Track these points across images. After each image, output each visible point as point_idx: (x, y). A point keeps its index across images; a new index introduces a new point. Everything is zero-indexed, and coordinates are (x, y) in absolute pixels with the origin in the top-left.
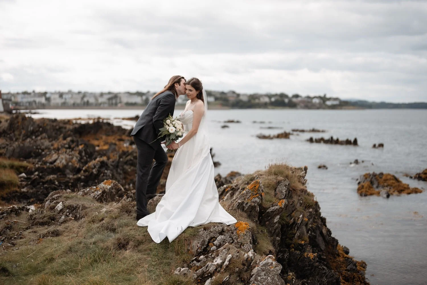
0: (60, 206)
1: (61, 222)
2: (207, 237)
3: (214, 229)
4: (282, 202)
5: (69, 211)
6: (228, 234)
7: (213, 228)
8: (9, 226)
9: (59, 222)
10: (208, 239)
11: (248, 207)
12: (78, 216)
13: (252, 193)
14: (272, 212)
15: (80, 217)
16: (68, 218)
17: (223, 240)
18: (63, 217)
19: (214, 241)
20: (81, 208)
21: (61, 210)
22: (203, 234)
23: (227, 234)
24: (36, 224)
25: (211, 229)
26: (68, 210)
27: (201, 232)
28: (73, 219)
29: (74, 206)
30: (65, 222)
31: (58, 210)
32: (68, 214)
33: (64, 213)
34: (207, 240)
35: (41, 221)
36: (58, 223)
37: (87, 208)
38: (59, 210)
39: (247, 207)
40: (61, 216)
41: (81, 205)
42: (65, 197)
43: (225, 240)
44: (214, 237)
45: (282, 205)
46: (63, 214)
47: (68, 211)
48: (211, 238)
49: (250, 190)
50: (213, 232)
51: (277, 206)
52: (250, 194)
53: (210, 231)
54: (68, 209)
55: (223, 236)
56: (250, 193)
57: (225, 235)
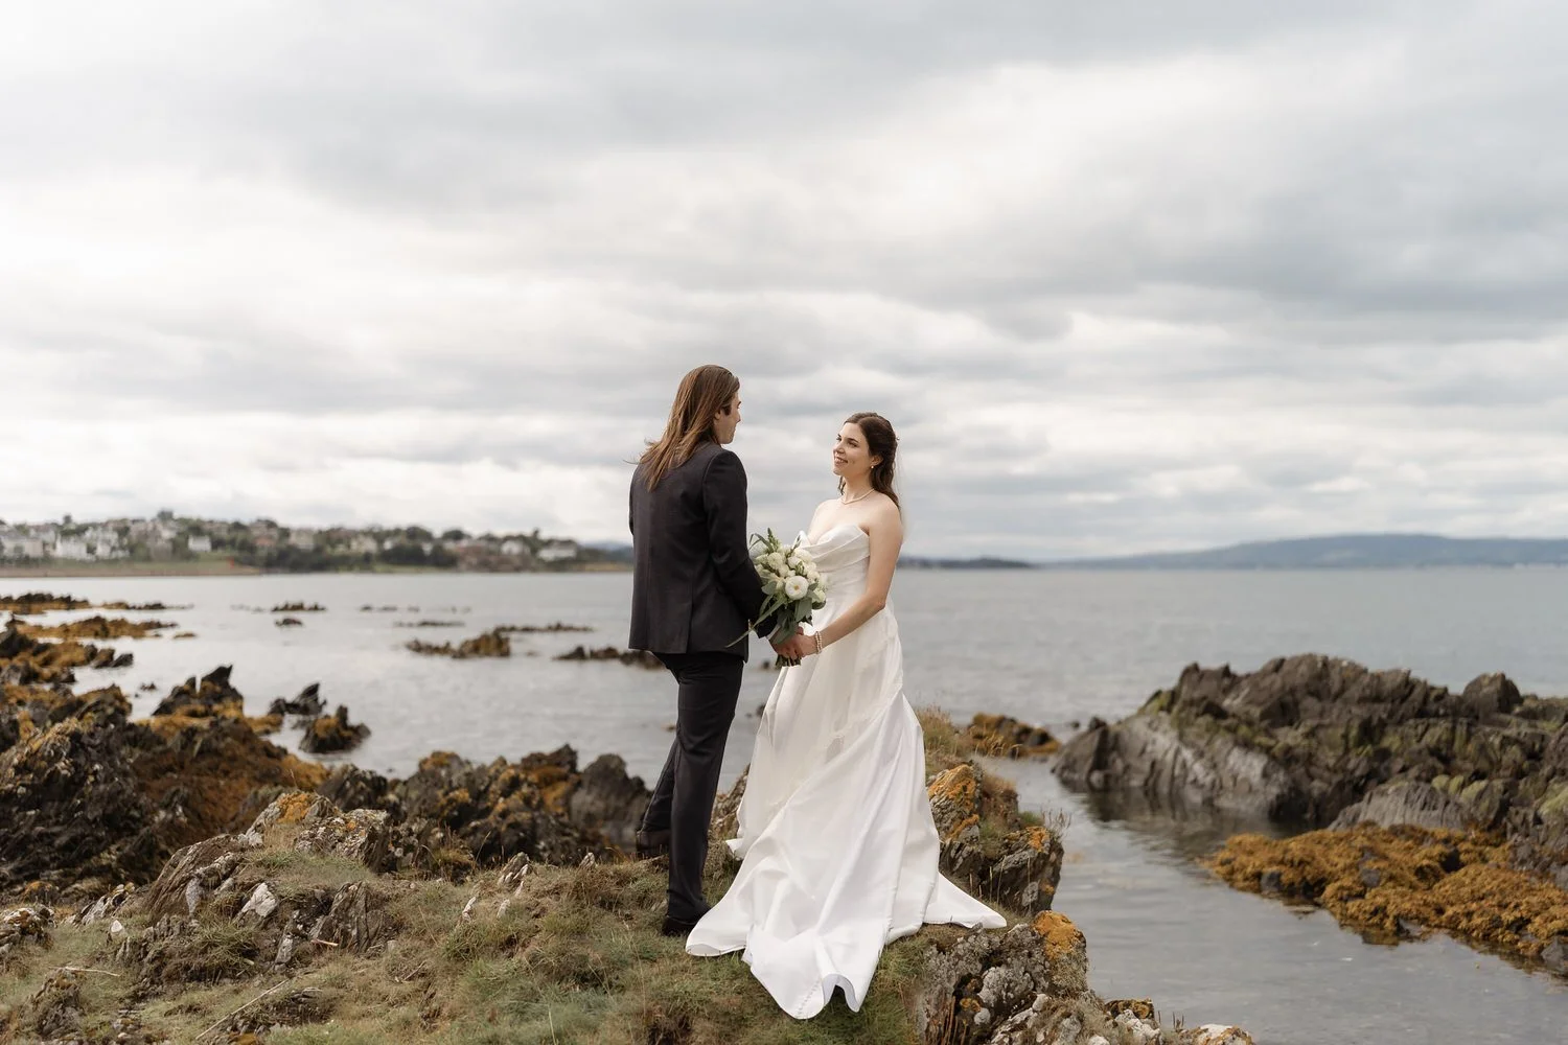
0: (262, 900)
1: (285, 961)
2: (949, 978)
3: (967, 945)
4: (1041, 836)
5: (300, 914)
6: (1019, 959)
7: (962, 943)
8: (71, 994)
9: (279, 963)
10: (953, 984)
11: (964, 859)
12: (354, 933)
13: (958, 812)
14: (1011, 870)
15: (365, 936)
16: (307, 945)
17: (1006, 985)
18: (287, 942)
19: (978, 990)
20: (361, 903)
21: (272, 916)
22: (939, 968)
23: (1015, 961)
24: (170, 978)
25: (959, 946)
26: (297, 912)
27: (932, 961)
28: (334, 947)
29: (318, 897)
30: (298, 960)
31: (257, 915)
32: (300, 927)
33: (288, 926)
34: (951, 986)
35: (198, 962)
36: (277, 967)
37: (387, 900)
38: (264, 913)
39: (960, 860)
40: (278, 938)
41: (361, 891)
42: (260, 864)
43: (1010, 982)
44: (970, 976)
45: (1043, 845)
46: (282, 928)
47: (298, 917)
48: (964, 980)
49: (952, 799)
50: (965, 958)
51: (1026, 849)
52: (954, 814)
53: (957, 956)
54: (295, 909)
55: (1002, 970)
56: (952, 810)
57: (1008, 966)
